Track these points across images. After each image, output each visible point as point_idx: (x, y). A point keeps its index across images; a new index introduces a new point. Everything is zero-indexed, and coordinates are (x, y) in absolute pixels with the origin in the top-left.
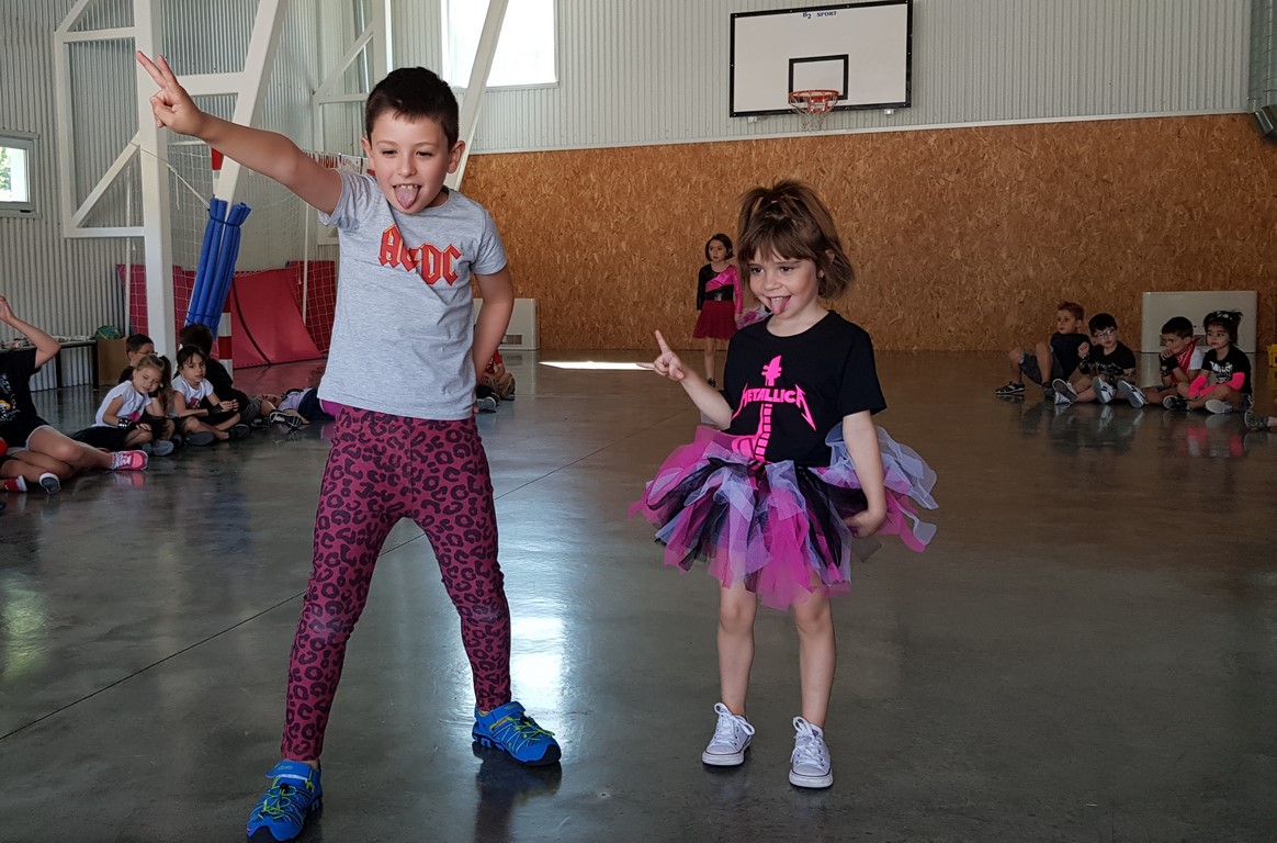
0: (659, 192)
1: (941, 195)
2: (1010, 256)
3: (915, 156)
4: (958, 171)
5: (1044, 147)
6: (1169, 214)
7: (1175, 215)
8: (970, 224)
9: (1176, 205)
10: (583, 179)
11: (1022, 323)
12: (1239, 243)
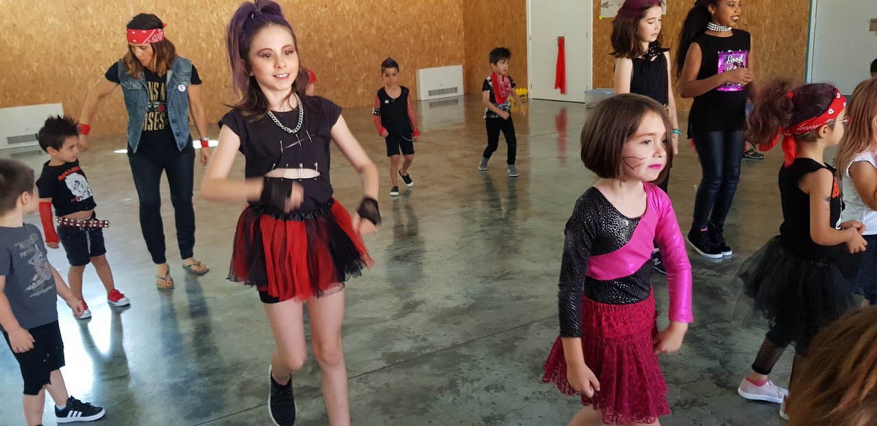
1: (318, 21)
2: (356, 54)
4: (326, 6)
6: (422, 29)
7: (425, 29)
8: (335, 37)
9: (425, 23)
11: (365, 91)
12: (450, 42)
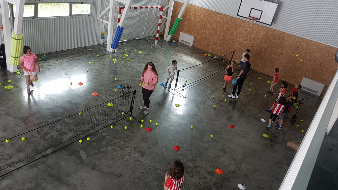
0: (222, 24)
1: (274, 44)
2: (283, 60)
3: (272, 34)
5: (297, 41)
7: (317, 64)
10: (209, 16)
